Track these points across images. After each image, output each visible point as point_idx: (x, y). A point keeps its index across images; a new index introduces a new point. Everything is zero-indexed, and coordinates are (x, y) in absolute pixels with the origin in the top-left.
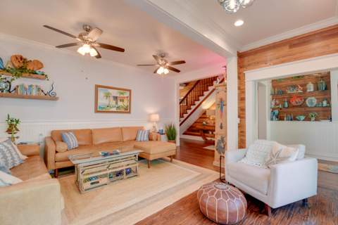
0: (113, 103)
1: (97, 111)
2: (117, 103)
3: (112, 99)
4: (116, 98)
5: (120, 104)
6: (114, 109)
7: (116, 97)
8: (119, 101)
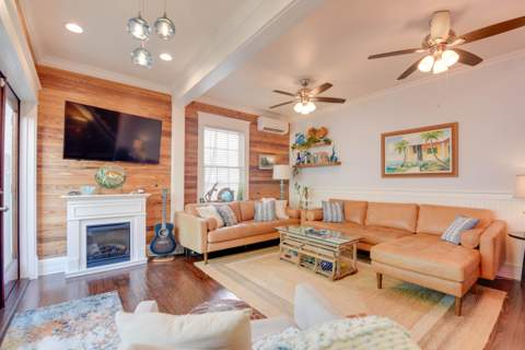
0: (413, 158)
1: (384, 176)
2: (420, 158)
3: (409, 151)
4: (417, 149)
5: (428, 157)
6: (416, 170)
7: (419, 147)
8: (424, 153)
